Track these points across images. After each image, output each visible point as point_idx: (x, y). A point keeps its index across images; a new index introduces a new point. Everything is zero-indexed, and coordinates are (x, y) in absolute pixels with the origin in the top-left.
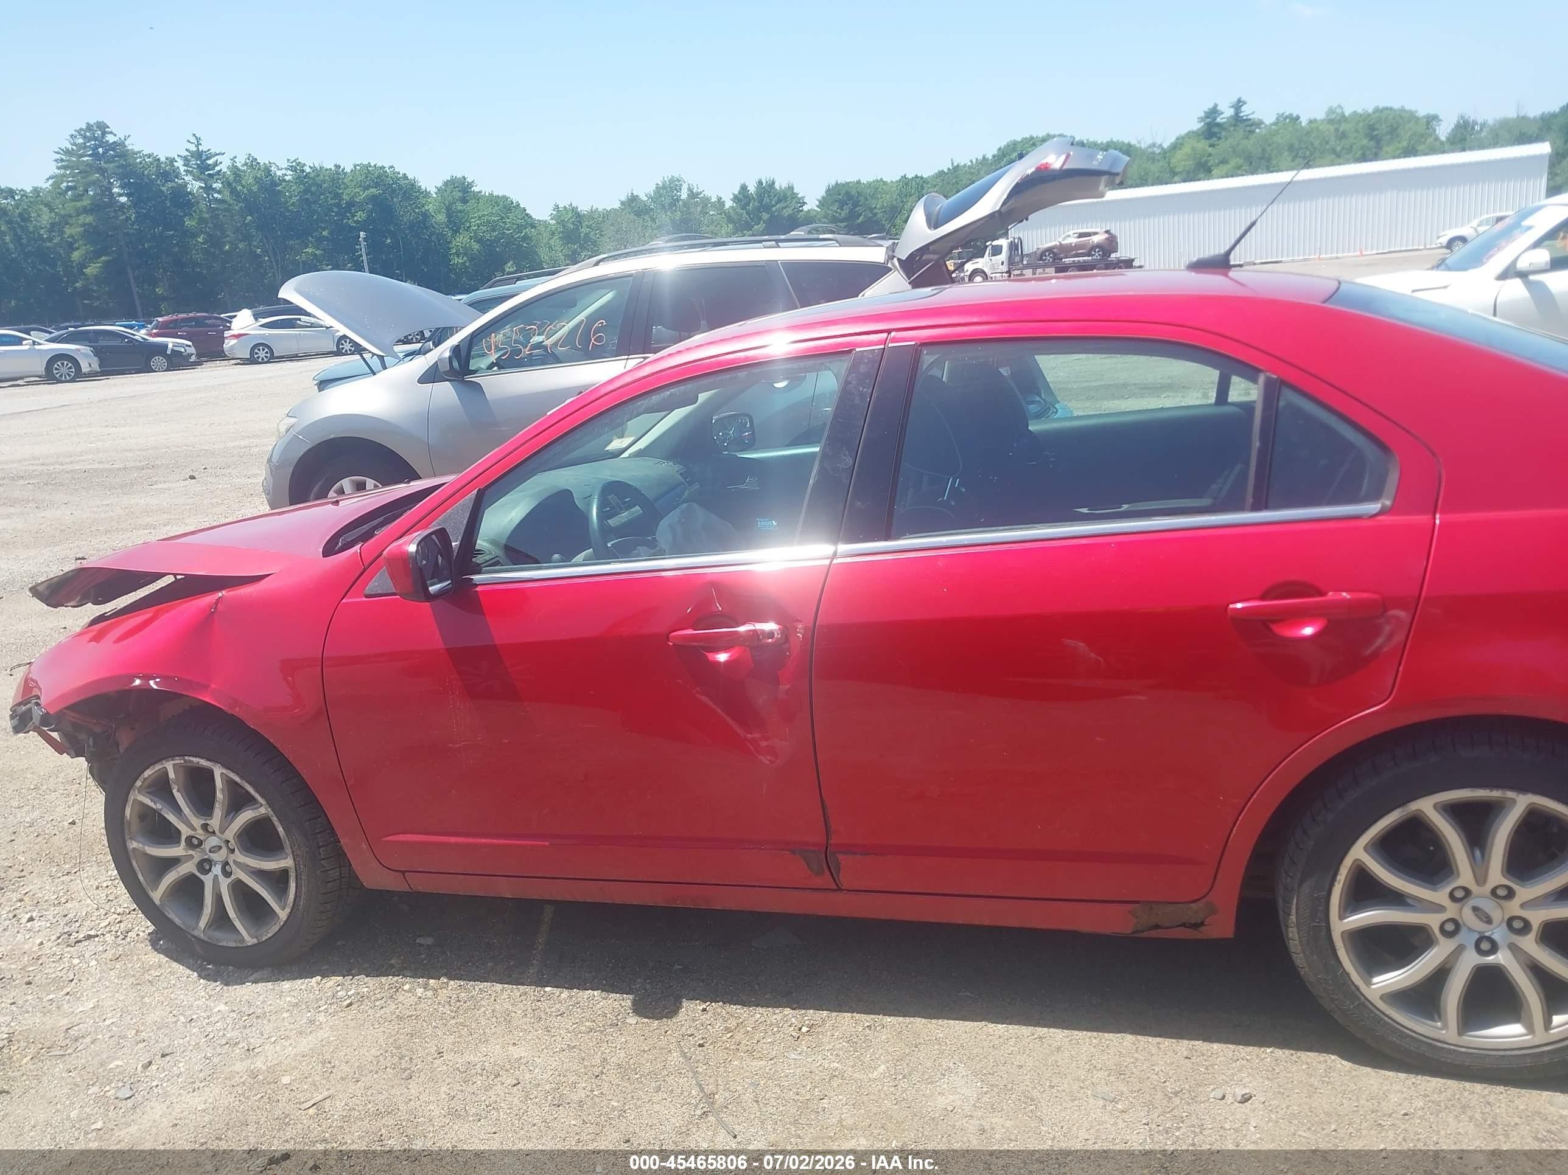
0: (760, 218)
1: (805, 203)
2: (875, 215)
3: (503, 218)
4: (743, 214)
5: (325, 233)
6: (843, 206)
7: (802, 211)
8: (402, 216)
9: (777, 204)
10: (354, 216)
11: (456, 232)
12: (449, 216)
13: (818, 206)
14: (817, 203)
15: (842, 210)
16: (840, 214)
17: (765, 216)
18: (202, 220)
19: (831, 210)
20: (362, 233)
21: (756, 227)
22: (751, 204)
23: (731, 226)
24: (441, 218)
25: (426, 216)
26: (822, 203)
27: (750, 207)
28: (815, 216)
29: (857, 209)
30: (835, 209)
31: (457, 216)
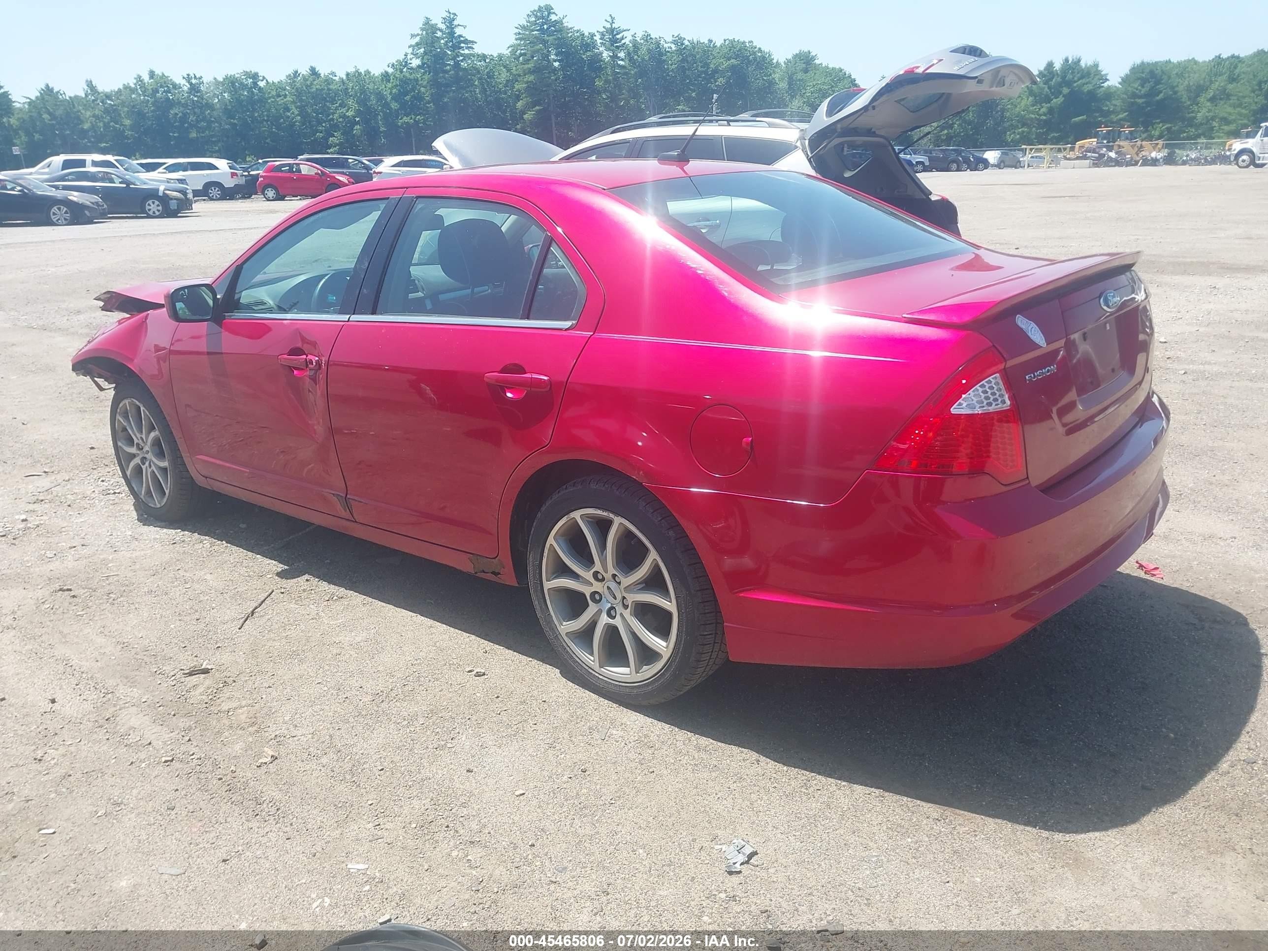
0: (1061, 93)
1: (1107, 80)
2: (1175, 93)
3: (833, 87)
4: (1044, 88)
5: (694, 94)
6: (1145, 83)
7: (1103, 87)
8: (753, 82)
9: (1079, 80)
10: (716, 82)
11: (793, 97)
12: (790, 84)
13: (1120, 83)
14: (1120, 80)
15: (1143, 87)
16: (1140, 91)
17: (1066, 91)
18: (607, 81)
19: (1132, 87)
20: (715, 95)
21: (1055, 100)
22: (1054, 80)
23: (1031, 99)
24: (783, 85)
25: (772, 83)
26: (1125, 80)
27: (1052, 83)
28: (1115, 92)
29: (1158, 87)
30: (1136, 86)
31: (796, 84)
